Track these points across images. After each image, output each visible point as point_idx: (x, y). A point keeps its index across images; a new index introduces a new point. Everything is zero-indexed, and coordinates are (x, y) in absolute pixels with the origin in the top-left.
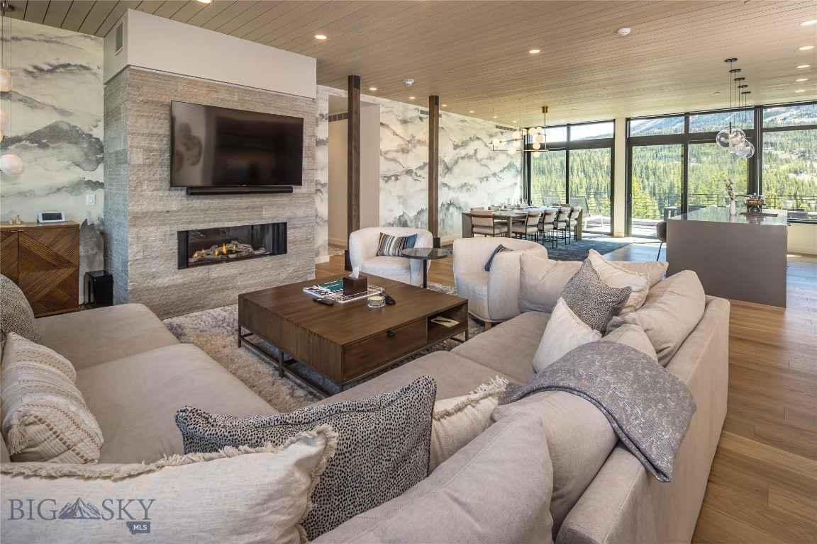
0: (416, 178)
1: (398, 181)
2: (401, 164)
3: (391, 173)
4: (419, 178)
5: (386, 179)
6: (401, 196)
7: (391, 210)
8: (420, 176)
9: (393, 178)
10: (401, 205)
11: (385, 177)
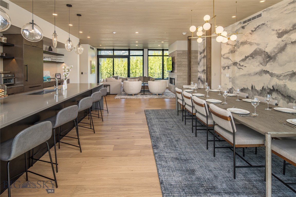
0: (239, 67)
1: (229, 69)
2: (230, 60)
3: (226, 65)
4: (242, 67)
5: (224, 68)
6: (231, 78)
7: (226, 84)
8: (242, 66)
9: (227, 68)
10: (231, 83)
11: (223, 67)
